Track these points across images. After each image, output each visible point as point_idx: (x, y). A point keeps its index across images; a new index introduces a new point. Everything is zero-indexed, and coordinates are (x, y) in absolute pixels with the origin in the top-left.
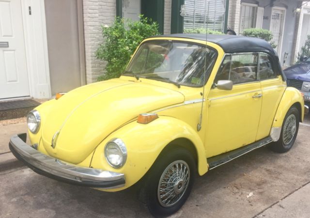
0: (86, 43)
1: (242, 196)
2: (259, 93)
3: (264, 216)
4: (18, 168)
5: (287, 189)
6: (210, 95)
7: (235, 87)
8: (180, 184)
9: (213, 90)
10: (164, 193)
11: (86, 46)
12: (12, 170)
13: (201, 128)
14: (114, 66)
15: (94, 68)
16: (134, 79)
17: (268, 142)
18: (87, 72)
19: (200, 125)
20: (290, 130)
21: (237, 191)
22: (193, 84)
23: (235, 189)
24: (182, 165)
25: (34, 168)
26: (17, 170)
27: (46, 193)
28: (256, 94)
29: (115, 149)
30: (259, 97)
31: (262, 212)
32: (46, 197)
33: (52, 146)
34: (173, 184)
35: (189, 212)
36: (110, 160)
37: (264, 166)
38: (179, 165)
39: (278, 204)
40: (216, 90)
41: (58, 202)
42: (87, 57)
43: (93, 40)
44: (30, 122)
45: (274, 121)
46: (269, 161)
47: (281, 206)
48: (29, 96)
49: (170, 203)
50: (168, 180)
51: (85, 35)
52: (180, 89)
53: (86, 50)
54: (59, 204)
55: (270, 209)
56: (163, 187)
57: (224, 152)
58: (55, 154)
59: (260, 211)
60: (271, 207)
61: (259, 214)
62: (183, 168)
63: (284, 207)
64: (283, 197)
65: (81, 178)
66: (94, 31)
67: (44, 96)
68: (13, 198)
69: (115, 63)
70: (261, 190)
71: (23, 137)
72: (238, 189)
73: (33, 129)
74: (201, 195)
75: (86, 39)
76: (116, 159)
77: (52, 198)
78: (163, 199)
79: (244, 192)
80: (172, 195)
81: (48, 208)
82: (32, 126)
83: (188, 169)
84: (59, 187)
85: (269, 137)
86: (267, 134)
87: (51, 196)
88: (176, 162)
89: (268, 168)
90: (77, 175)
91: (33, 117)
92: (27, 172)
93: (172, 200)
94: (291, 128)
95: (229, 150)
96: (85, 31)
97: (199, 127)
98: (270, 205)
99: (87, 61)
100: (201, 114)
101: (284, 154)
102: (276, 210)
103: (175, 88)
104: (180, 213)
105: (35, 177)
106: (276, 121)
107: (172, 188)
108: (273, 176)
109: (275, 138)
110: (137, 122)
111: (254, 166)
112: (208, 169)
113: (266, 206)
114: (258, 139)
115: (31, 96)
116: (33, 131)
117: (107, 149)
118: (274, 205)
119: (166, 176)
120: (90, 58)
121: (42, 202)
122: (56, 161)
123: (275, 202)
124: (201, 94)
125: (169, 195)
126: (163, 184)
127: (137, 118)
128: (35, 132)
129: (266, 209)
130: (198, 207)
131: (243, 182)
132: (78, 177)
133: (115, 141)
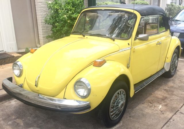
0: (37, 14)
1: (155, 108)
2: (160, 41)
3: (173, 120)
4: (7, 100)
5: (181, 101)
6: (135, 44)
8: (122, 105)
9: (135, 41)
10: (112, 112)
11: (37, 16)
12: (4, 102)
13: (129, 66)
14: (57, 28)
15: (44, 30)
16: (81, 36)
17: (164, 72)
18: (39, 33)
19: (129, 65)
20: (175, 64)
21: (151, 105)
22: (123, 37)
23: (149, 103)
24: (122, 92)
25: (24, 102)
26: (6, 102)
27: (30, 117)
28: (158, 42)
29: (82, 85)
30: (160, 44)
31: (171, 118)
32: (31, 119)
33: (36, 85)
34: (118, 105)
35: (126, 122)
36: (78, 93)
37: (162, 87)
39: (179, 111)
40: (137, 41)
41: (40, 122)
42: (38, 23)
43: (41, 12)
44: (15, 70)
45: (167, 58)
46: (164, 84)
47: (181, 113)
48: (3, 51)
49: (116, 118)
50: (115, 103)
51: (36, 9)
52: (115, 41)
53: (38, 18)
54: (41, 123)
55: (175, 115)
56: (113, 108)
57: (141, 80)
58: (38, 91)
59: (170, 117)
60: (175, 114)
61: (170, 119)
63: (183, 113)
64: (180, 107)
65: (60, 107)
66: (42, 5)
67: (13, 50)
68: (9, 121)
69: (58, 26)
70: (165, 104)
71: (10, 79)
72: (151, 103)
73: (18, 74)
74: (130, 110)
75: (37, 11)
76: (82, 92)
77: (35, 119)
78: (112, 116)
79: (156, 105)
80: (117, 112)
81: (34, 127)
82: (17, 72)
83: (125, 94)
84: (37, 112)
85: (163, 68)
86: (162, 67)
87: (34, 118)
88: (119, 91)
89: (165, 88)
90: (57, 105)
91: (17, 66)
92: (14, 103)
93: (117, 115)
94: (175, 62)
95: (143, 79)
96: (36, 6)
98: (174, 113)
99: (38, 26)
100: (130, 58)
101: (171, 79)
102: (179, 115)
103: (111, 41)
104: (121, 124)
105: (20, 105)
106: (168, 58)
107: (117, 108)
108: (170, 93)
109: (167, 70)
110: (93, 66)
111: (156, 88)
112: (134, 93)
113: (172, 114)
114: (158, 71)
115: (4, 51)
116: (18, 75)
117: (76, 86)
118: (177, 112)
119: (114, 101)
120: (41, 24)
121: (29, 122)
122: (39, 95)
123: (177, 110)
124: (129, 44)
125: (115, 113)
126: (112, 106)
127: (93, 63)
128: (20, 76)
129: (173, 116)
130: (131, 118)
131: (153, 99)
132: (58, 106)
133: (81, 80)
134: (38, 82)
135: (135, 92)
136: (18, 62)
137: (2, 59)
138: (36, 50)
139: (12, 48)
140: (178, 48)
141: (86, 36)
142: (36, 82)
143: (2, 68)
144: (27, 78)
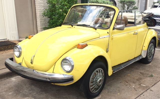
0: (36, 8)
1: (130, 86)
2: (136, 32)
3: (144, 95)
4: (8, 77)
5: (153, 82)
6: (113, 33)
7: (125, 28)
8: (100, 81)
9: (114, 31)
10: (92, 86)
11: (36, 11)
12: (6, 78)
13: (108, 51)
14: (53, 21)
15: (41, 23)
16: (70, 26)
17: (141, 58)
18: (38, 25)
19: (108, 49)
20: (151, 52)
21: (127, 84)
22: (103, 27)
23: (126, 83)
25: (22, 75)
27: (27, 90)
28: (135, 32)
29: (67, 62)
30: (136, 34)
31: (142, 94)
32: (27, 91)
33: (31, 63)
34: (97, 81)
35: (104, 95)
36: (64, 68)
37: (139, 71)
38: (99, 71)
39: (150, 89)
40: (115, 30)
41: (34, 94)
42: (37, 16)
43: (40, 7)
44: (15, 51)
45: (143, 47)
46: (141, 68)
48: (6, 39)
49: (95, 91)
50: (94, 79)
51: (36, 4)
52: (97, 30)
53: (37, 12)
54: (35, 95)
55: (146, 92)
56: (92, 83)
57: (119, 64)
58: (33, 67)
59: (141, 93)
60: (146, 91)
61: (141, 95)
62: (101, 72)
63: (153, 90)
64: (152, 86)
65: (49, 79)
66: (40, 2)
69: (54, 19)
70: (140, 83)
71: (12, 59)
72: (127, 83)
73: (18, 55)
74: (109, 87)
75: (36, 7)
76: (68, 68)
77: (30, 92)
78: (92, 89)
79: (131, 84)
81: (29, 97)
83: (104, 72)
85: (141, 55)
88: (98, 69)
89: (141, 72)
90: (47, 77)
92: (15, 79)
93: (96, 89)
94: (152, 50)
95: (122, 63)
96: (36, 2)
97: (107, 50)
99: (37, 19)
100: (109, 43)
101: (148, 65)
102: (149, 92)
103: (94, 30)
104: (100, 96)
106: (144, 47)
107: (96, 83)
108: (145, 75)
109: (144, 57)
110: (77, 48)
111: (134, 71)
113: (144, 91)
114: (136, 56)
115: (8, 39)
116: (18, 56)
117: (63, 63)
118: (147, 90)
119: (93, 77)
120: (39, 17)
121: (25, 94)
122: (33, 71)
123: (148, 88)
124: (108, 33)
125: (95, 87)
126: (92, 81)
127: (77, 46)
128: (19, 57)
129: (144, 92)
130: (109, 93)
131: (130, 79)
133: (67, 58)
134: (33, 60)
135: (113, 72)
136: (18, 45)
137: (5, 45)
138: (33, 36)
139: (14, 37)
140: (154, 38)
141: (74, 26)
142: (31, 60)
143: (5, 52)
144: (24, 58)
